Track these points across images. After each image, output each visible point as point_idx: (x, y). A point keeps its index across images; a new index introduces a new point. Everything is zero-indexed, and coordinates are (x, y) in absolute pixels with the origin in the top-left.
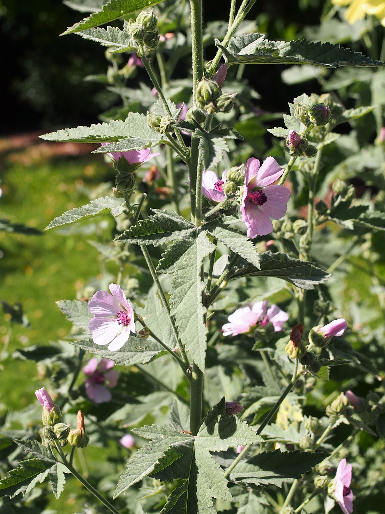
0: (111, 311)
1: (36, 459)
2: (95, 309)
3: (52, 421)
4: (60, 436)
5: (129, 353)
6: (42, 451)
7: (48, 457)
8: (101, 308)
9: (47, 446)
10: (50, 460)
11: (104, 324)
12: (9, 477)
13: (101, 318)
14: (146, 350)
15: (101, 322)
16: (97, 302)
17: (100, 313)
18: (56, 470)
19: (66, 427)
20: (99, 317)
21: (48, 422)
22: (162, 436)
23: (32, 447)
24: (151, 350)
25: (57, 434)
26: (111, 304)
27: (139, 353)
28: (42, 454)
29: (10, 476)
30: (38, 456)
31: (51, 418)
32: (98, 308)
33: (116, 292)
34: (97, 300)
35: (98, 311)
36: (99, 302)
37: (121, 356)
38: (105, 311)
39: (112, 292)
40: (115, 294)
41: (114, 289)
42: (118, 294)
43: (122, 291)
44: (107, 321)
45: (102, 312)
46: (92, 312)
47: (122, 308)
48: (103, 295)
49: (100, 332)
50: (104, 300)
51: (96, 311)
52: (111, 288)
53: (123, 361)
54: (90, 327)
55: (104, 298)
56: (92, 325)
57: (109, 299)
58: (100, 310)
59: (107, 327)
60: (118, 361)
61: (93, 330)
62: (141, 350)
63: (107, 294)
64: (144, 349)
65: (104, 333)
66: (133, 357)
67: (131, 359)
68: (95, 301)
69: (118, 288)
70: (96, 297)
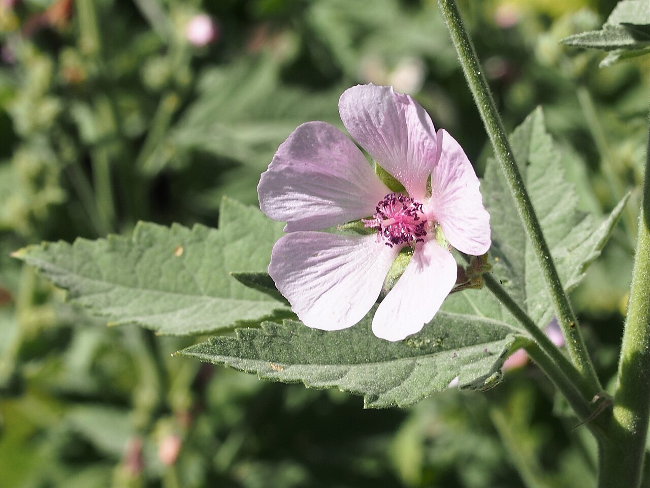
0: (339, 203)
2: (287, 204)
5: (381, 369)
8: (306, 197)
11: (325, 256)
13: (310, 237)
14: (440, 349)
15: (313, 249)
16: (288, 175)
17: (307, 215)
20: (304, 233)
24: (455, 346)
27: (423, 361)
32: (294, 197)
33: (372, 119)
34: (291, 164)
35: (294, 208)
36: (298, 173)
37: (370, 378)
38: (321, 207)
39: (352, 123)
40: (367, 128)
41: (364, 107)
42: (382, 123)
43: (402, 107)
44: (331, 244)
45: (310, 209)
46: (276, 215)
47: (385, 183)
48: (319, 139)
49: (315, 287)
50: (321, 159)
51: (289, 209)
52: (350, 109)
53: (383, 393)
54: (275, 272)
55: (323, 152)
56: (283, 264)
57: (340, 154)
58: (302, 203)
59: (337, 267)
60: (370, 393)
61: (288, 283)
62: (422, 348)
63: (333, 134)
64: (434, 345)
65: (330, 288)
66: (408, 376)
67: (405, 384)
68: (281, 173)
69: (381, 99)
70: (290, 152)
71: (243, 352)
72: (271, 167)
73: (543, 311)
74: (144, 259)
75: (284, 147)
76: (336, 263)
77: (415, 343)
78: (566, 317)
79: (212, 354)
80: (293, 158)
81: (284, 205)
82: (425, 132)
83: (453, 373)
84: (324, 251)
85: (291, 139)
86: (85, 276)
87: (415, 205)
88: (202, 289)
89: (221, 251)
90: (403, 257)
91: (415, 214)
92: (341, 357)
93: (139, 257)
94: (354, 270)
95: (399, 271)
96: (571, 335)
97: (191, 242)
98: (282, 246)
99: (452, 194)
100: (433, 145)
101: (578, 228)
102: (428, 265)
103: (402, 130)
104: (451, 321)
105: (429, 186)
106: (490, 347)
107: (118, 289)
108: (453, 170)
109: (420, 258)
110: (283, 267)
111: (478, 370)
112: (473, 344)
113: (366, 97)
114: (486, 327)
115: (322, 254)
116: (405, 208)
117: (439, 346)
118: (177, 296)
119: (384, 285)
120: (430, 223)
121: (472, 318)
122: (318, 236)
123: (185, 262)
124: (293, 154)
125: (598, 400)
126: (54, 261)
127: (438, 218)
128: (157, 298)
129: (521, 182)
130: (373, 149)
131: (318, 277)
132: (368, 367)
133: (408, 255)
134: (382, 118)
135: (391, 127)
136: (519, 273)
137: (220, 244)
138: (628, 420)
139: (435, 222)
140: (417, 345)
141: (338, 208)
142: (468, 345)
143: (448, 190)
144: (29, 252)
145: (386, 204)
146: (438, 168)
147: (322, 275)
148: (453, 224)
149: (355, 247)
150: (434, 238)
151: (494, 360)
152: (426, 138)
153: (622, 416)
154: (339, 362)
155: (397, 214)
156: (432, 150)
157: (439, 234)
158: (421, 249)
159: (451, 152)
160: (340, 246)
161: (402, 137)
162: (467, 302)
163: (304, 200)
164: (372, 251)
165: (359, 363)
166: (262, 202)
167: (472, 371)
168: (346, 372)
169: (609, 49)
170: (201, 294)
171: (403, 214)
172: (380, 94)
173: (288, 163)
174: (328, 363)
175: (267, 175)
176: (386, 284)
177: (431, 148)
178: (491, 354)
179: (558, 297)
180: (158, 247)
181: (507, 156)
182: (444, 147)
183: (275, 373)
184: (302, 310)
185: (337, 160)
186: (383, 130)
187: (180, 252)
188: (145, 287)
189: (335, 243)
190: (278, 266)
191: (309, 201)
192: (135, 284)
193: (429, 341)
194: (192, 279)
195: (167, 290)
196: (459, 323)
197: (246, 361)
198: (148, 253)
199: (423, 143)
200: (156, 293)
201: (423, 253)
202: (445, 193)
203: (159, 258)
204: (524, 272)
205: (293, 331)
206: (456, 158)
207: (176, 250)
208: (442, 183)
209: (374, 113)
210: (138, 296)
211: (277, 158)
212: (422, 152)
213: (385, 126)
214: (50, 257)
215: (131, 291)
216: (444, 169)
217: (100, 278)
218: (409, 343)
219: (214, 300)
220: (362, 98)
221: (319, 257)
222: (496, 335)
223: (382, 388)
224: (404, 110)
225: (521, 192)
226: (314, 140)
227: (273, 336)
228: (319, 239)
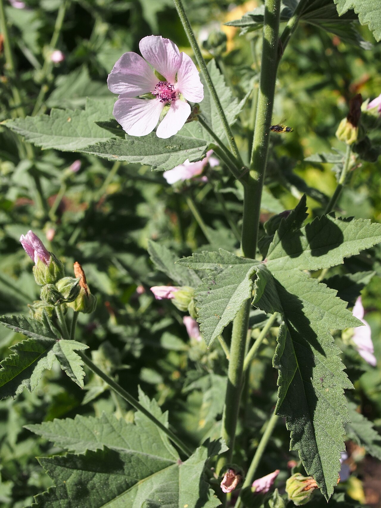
0: (140, 86)
1: (31, 339)
3: (54, 276)
4: (70, 295)
5: (157, 157)
6: (34, 328)
7: (43, 335)
8: (127, 84)
9: (42, 319)
10: (48, 339)
11: (135, 108)
12: (3, 370)
13: (129, 100)
14: (180, 150)
15: (131, 105)
16: (119, 75)
17: (127, 91)
18: (60, 350)
19: (75, 281)
20: (127, 98)
21: (47, 279)
22: (221, 266)
23: (19, 324)
24: (186, 148)
25: (63, 294)
26: (142, 75)
27: (174, 154)
28: (34, 332)
29: (3, 368)
30: (31, 335)
31: (51, 272)
32: (122, 84)
33: (153, 50)
34: (120, 70)
35: (122, 89)
36: (123, 74)
37: (153, 160)
38: (133, 88)
39: (144, 53)
40: (151, 54)
41: (150, 45)
42: (157, 52)
43: (165, 45)
44: (137, 103)
45: (128, 89)
46: (115, 91)
47: (158, 78)
48: (132, 59)
49: (132, 120)
50: (132, 68)
51: (120, 89)
52: (144, 46)
53: (159, 166)
54: (115, 114)
55: (133, 65)
56: (118, 111)
57: (140, 65)
58: (125, 87)
59: (140, 112)
60: (153, 165)
61: (121, 119)
62: (173, 149)
63: (137, 57)
64: (177, 148)
65: (138, 121)
66: (168, 160)
67: (167, 162)
68: (116, 74)
69: (157, 41)
70: (120, 65)
71: (101, 150)
72: (112, 72)
73: (220, 135)
74: (55, 124)
75: (118, 63)
76: (140, 110)
77: (170, 147)
78: (230, 136)
79: (89, 151)
80: (121, 68)
81: (118, 87)
82: (176, 53)
83: (186, 157)
84: (134, 106)
85: (121, 59)
86: (31, 131)
87: (171, 86)
88: (79, 135)
89: (86, 119)
90: (167, 107)
91: (171, 89)
92: (141, 153)
93: (53, 123)
94: (147, 113)
95: (166, 113)
96: (232, 143)
97: (74, 116)
98: (118, 104)
99: (186, 79)
100: (179, 59)
101: (232, 104)
102: (178, 109)
103: (165, 54)
104: (183, 139)
105: (176, 78)
106: (200, 148)
107: (45, 136)
108: (187, 69)
109: (174, 107)
110: (119, 112)
111: (196, 156)
112: (193, 147)
113: (150, 41)
114: (198, 141)
115: (134, 107)
116: (167, 86)
117: (180, 149)
118: (68, 138)
119: (159, 118)
120: (177, 93)
121: (192, 138)
122: (132, 100)
123: (72, 124)
124: (121, 66)
125: (244, 169)
126: (17, 125)
127: (180, 90)
128: (62, 139)
129: (211, 80)
130: (153, 63)
131: (133, 116)
132: (151, 157)
133: (169, 106)
134: (157, 50)
135: (161, 54)
136: (209, 121)
137: (86, 116)
138: (256, 176)
139: (179, 92)
140: (171, 148)
141: (140, 88)
142: (191, 148)
143: (185, 78)
144: (7, 122)
145: (159, 86)
146: (180, 69)
147: (134, 116)
148: (188, 91)
149: (147, 104)
150: (179, 98)
151: (202, 152)
152: (176, 56)
153: (253, 174)
154: (140, 154)
155: (164, 89)
156: (178, 61)
157: (181, 97)
158: (174, 103)
159: (187, 61)
160: (141, 104)
161: (165, 57)
162: (189, 133)
163: (126, 85)
164: (154, 105)
165: (148, 155)
166: (109, 86)
167: (194, 156)
168: (143, 158)
169: (243, 26)
170: (79, 137)
171: (166, 89)
172: (156, 40)
173: (119, 70)
174: (135, 155)
175: (111, 75)
176: (160, 118)
177: (178, 60)
178: (201, 151)
179: (226, 127)
180: (60, 119)
181: (205, 69)
182: (183, 59)
183: (115, 158)
184: (127, 129)
185: (139, 68)
186: (157, 55)
187: (69, 120)
188: (56, 135)
189: (139, 102)
190: (117, 112)
191: (128, 86)
192: (51, 134)
193: (175, 146)
194: (75, 131)
195: (65, 135)
196: (187, 140)
197: (103, 154)
198: (57, 121)
199: (174, 58)
200: (61, 137)
201: (175, 105)
202: (183, 80)
203: (61, 123)
204: (211, 121)
205: (121, 143)
206: (188, 63)
207: (68, 119)
208: (182, 75)
209: (154, 47)
210: (53, 138)
211: (115, 68)
212: (174, 63)
213: (158, 53)
214: (16, 124)
215: (50, 136)
216: (183, 69)
217: (37, 132)
218: (167, 147)
219: (85, 139)
220: (149, 41)
221: (133, 109)
222: (202, 144)
223: (158, 164)
224: (166, 46)
225: (211, 84)
226: (130, 60)
227: (113, 145)
228: (132, 101)
